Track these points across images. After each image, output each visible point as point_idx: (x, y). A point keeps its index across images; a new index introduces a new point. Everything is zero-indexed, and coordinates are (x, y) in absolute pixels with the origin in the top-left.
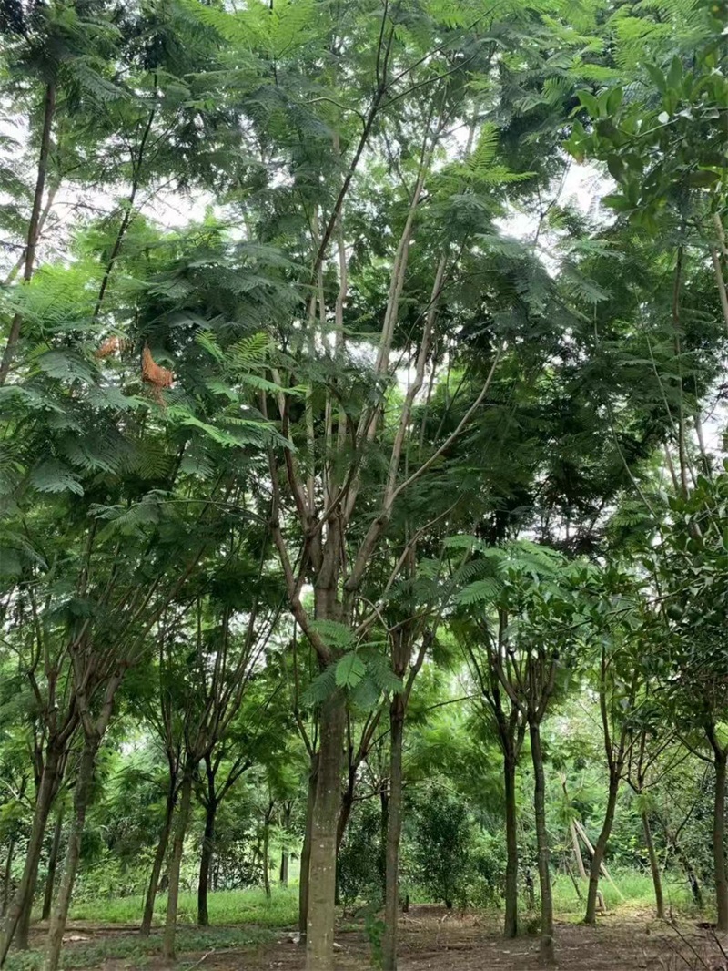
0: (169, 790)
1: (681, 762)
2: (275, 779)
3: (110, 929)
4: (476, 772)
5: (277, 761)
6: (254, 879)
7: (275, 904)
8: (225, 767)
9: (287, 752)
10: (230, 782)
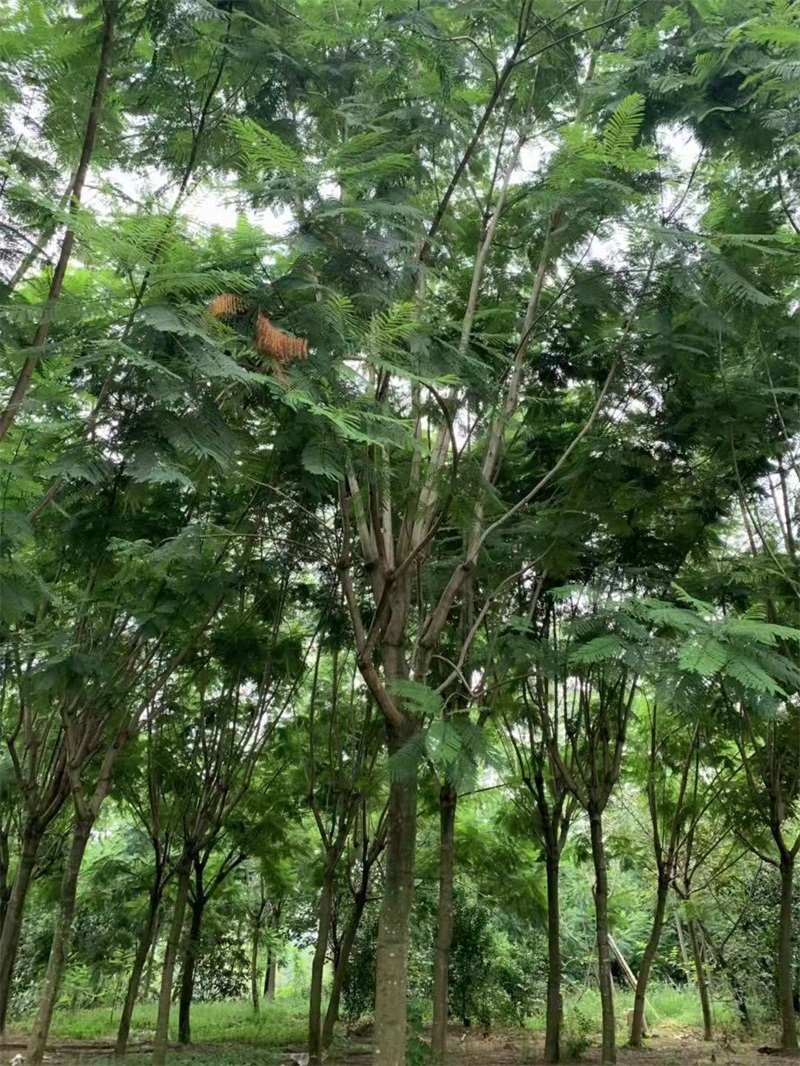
0: (153, 884)
1: (732, 864)
2: (270, 873)
3: (74, 1047)
4: (505, 872)
5: (275, 854)
6: (235, 988)
7: (265, 1020)
8: (215, 859)
9: (286, 844)
10: (220, 877)
